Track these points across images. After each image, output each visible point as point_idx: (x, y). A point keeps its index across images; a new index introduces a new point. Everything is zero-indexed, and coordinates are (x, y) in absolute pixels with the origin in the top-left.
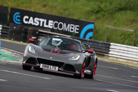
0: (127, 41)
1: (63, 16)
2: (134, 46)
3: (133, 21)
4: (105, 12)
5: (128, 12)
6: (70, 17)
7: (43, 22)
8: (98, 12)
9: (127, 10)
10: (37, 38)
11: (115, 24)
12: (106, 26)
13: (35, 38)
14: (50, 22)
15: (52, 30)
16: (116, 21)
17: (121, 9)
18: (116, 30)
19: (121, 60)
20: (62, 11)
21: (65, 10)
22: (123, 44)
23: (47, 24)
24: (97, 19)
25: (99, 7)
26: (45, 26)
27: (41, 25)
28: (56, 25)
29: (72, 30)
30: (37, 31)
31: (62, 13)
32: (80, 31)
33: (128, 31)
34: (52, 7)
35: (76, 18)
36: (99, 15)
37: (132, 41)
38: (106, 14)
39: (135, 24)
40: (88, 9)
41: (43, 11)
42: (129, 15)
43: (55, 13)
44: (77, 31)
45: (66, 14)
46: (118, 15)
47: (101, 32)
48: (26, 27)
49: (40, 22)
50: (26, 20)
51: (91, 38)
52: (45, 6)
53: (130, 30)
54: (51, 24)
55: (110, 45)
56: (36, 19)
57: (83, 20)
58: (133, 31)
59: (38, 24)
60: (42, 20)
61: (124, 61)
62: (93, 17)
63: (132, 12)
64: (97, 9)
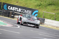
0: (52, 18)
2: (55, 20)
3: (55, 10)
4: (43, 5)
6: (28, 7)
7: (17, 9)
9: (52, 5)
11: (47, 11)
13: (13, 16)
14: (19, 9)
16: (47, 9)
18: (47, 14)
19: (49, 26)
20: (25, 4)
21: (26, 4)
22: (50, 19)
23: (18, 10)
24: (40, 8)
25: (41, 3)
26: (17, 11)
27: (16, 10)
28: (22, 10)
30: (14, 13)
31: (24, 6)
33: (52, 14)
34: (20, 3)
37: (54, 18)
39: (55, 11)
40: (36, 4)
42: (53, 7)
43: (21, 5)
45: (26, 6)
46: (48, 7)
47: (41, 14)
48: (9, 11)
49: (15, 9)
50: (9, 8)
52: (17, 2)
53: (53, 14)
55: (45, 20)
58: (55, 14)
60: (16, 8)
61: (51, 26)
64: (39, 4)
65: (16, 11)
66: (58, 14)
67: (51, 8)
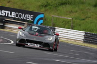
0: (67, 26)
1: (22, 9)
2: (72, 29)
3: (71, 12)
4: (52, 6)
5: (68, 5)
6: (27, 10)
7: (8, 13)
8: (46, 6)
9: (66, 4)
10: (4, 24)
11: (58, 14)
12: (52, 15)
13: (2, 24)
14: (13, 13)
15: (14, 19)
16: (59, 12)
17: (62, 4)
18: (59, 19)
19: (63, 39)
20: (21, 5)
21: (23, 4)
22: (64, 28)
23: (11, 14)
24: (46, 10)
25: (47, 2)
27: (7, 15)
28: (17, 15)
29: (28, 18)
30: (4, 19)
31: (21, 7)
32: (34, 19)
34: (14, 3)
35: (31, 10)
36: (47, 8)
37: (70, 26)
38: (52, 7)
39: (72, 14)
40: (39, 4)
41: (8, 5)
42: (68, 8)
43: (16, 7)
44: (32, 19)
45: (24, 8)
46: (61, 8)
47: (48, 20)
49: (5, 13)
51: (41, 24)
52: (9, 2)
53: (69, 18)
54: (13, 14)
55: (55, 29)
56: (3, 11)
57: (36, 11)
58: (71, 19)
59: (4, 15)
61: (65, 39)
62: (43, 10)
63: (70, 6)
64: (46, 4)
65: (8, 17)
66: (76, 19)
67: (65, 9)
